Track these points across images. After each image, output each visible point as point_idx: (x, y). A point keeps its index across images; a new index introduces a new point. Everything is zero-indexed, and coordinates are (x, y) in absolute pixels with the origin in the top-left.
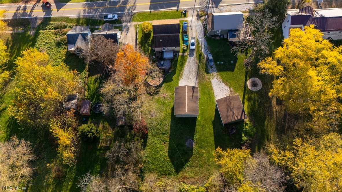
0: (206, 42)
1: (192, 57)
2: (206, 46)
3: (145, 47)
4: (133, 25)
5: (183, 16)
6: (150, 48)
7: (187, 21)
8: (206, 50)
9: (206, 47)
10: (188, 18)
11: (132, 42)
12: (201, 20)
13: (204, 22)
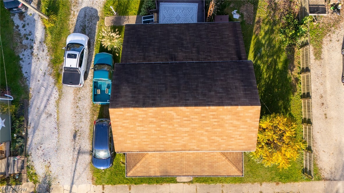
0: (24, 71)
1: (86, 8)
2: (27, 53)
3: (272, 66)
4: (326, 180)
6: (251, 57)
7: (95, 182)
8: (29, 36)
9: (25, 47)
11: (325, 92)
12: (32, 176)
13: (20, 165)
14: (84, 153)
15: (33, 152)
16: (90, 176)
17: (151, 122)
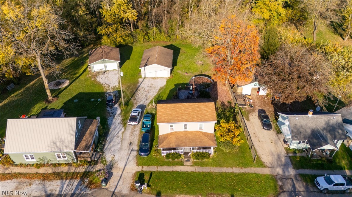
1: (140, 105)
2: (111, 117)
4: (269, 167)
5: (146, 178)
7: (138, 164)
8: (114, 113)
10: (134, 172)
11: (256, 132)
12: (104, 162)
13: (98, 156)
14: (134, 150)
15: (107, 151)
16: (135, 162)
17: (173, 110)
